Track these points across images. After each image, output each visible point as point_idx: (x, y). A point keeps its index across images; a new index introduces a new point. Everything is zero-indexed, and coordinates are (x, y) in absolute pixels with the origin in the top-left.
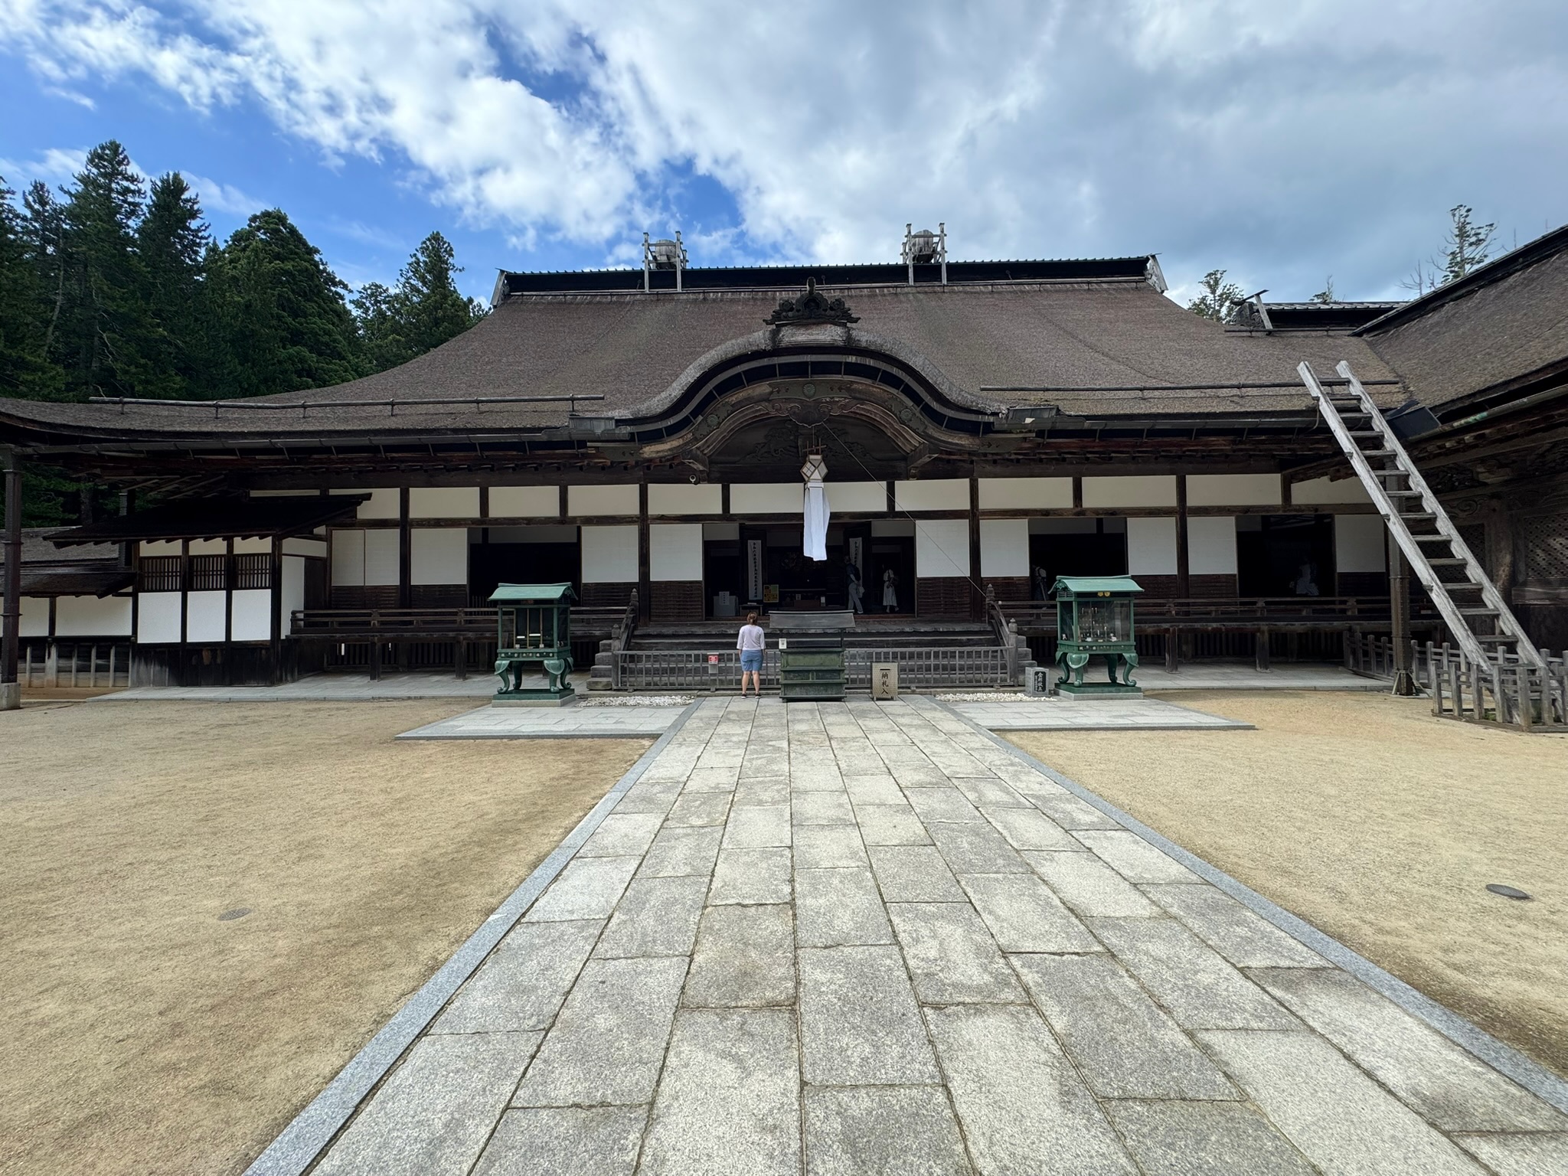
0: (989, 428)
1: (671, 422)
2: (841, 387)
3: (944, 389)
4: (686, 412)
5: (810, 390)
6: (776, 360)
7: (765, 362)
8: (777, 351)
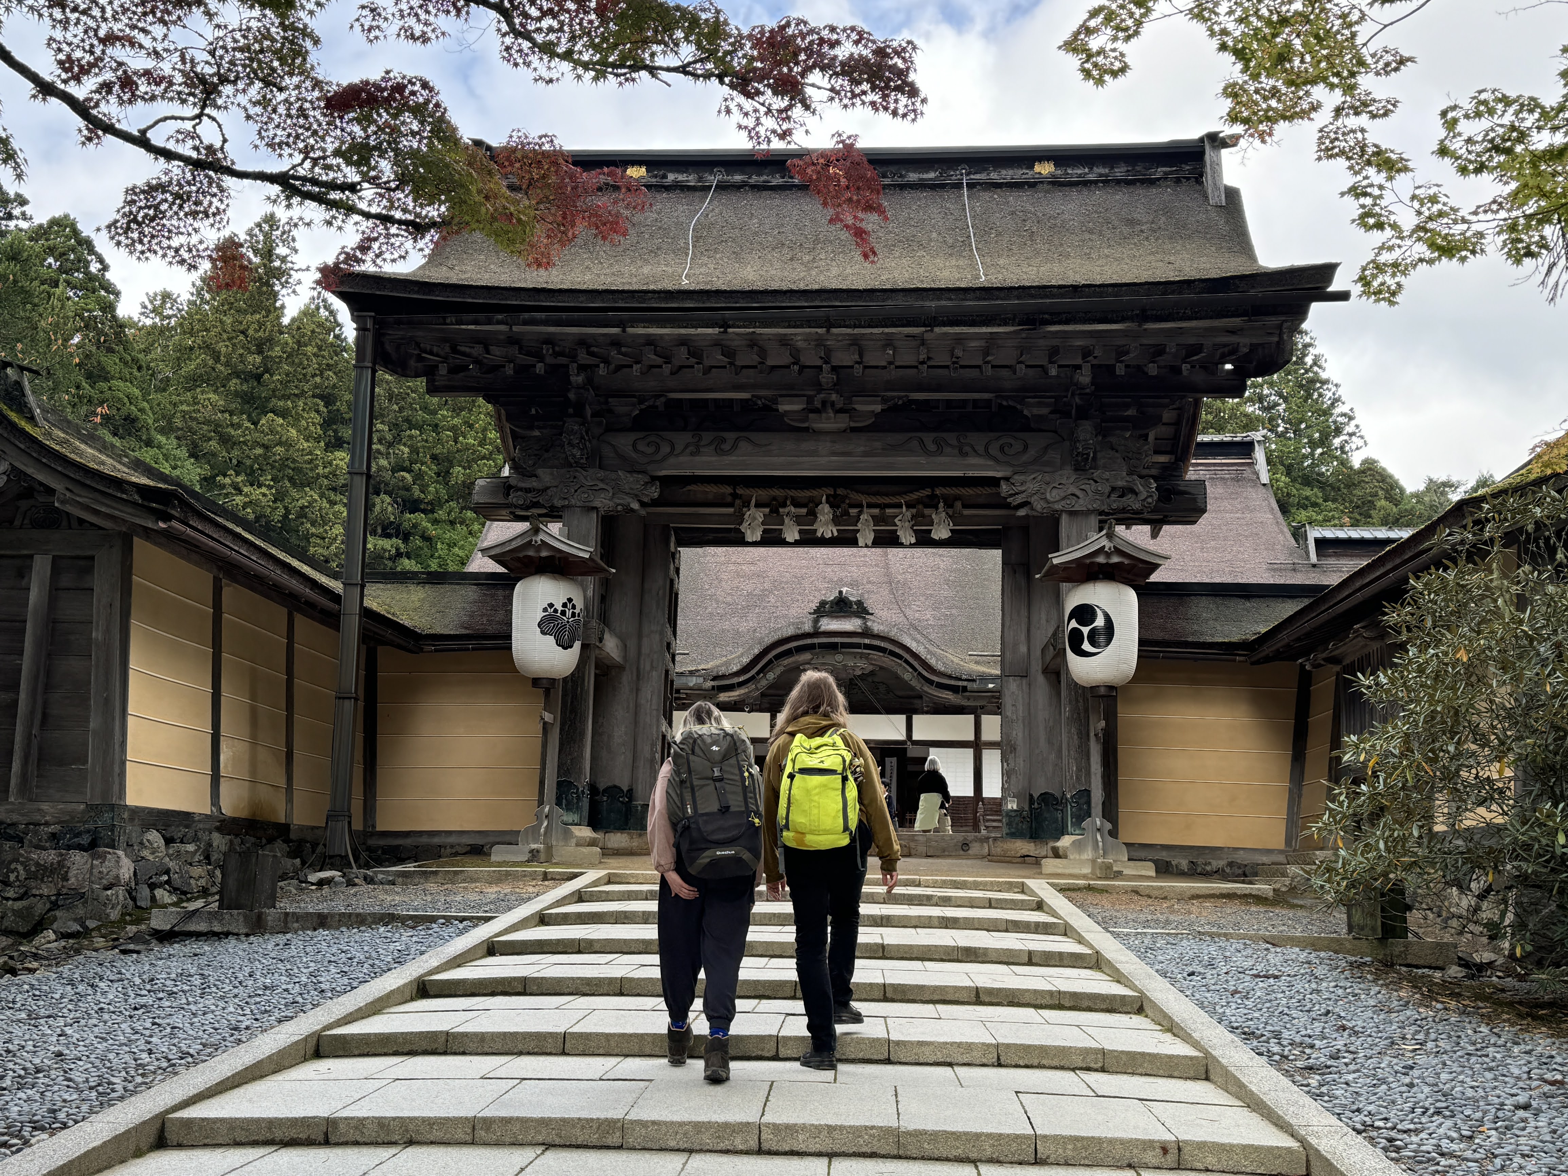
0: (965, 689)
1: (742, 679)
2: (862, 656)
3: (933, 662)
4: (753, 672)
5: (839, 657)
6: (816, 641)
7: (809, 641)
8: (816, 633)
